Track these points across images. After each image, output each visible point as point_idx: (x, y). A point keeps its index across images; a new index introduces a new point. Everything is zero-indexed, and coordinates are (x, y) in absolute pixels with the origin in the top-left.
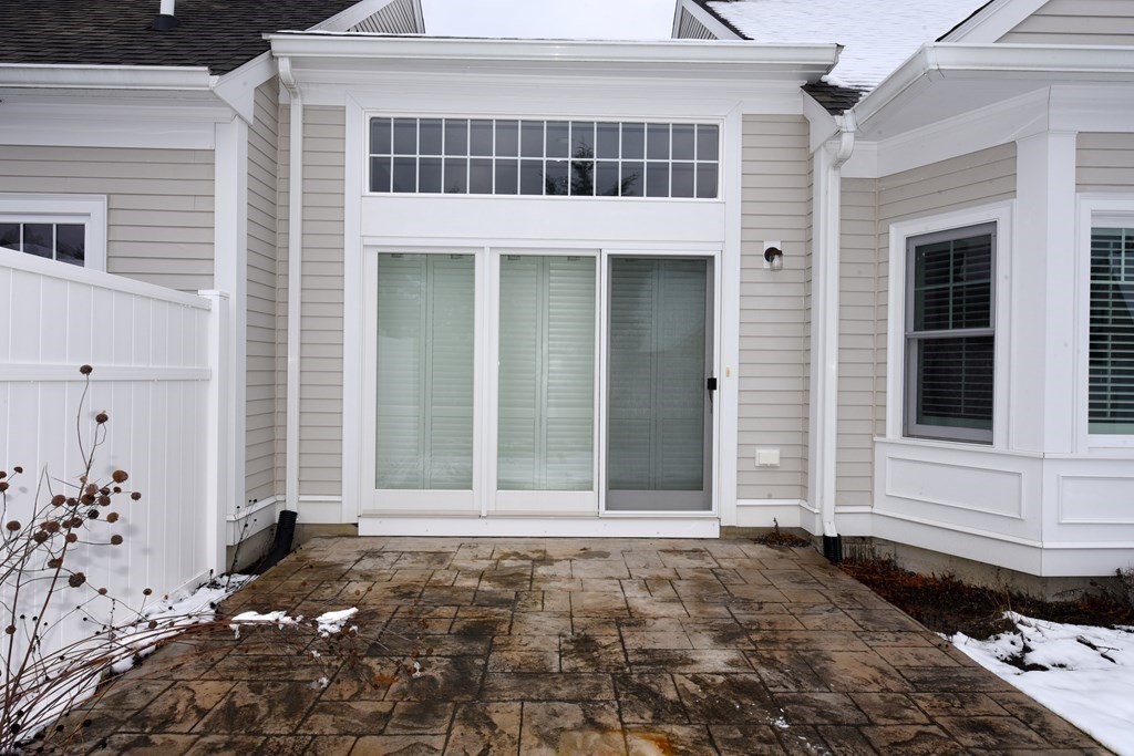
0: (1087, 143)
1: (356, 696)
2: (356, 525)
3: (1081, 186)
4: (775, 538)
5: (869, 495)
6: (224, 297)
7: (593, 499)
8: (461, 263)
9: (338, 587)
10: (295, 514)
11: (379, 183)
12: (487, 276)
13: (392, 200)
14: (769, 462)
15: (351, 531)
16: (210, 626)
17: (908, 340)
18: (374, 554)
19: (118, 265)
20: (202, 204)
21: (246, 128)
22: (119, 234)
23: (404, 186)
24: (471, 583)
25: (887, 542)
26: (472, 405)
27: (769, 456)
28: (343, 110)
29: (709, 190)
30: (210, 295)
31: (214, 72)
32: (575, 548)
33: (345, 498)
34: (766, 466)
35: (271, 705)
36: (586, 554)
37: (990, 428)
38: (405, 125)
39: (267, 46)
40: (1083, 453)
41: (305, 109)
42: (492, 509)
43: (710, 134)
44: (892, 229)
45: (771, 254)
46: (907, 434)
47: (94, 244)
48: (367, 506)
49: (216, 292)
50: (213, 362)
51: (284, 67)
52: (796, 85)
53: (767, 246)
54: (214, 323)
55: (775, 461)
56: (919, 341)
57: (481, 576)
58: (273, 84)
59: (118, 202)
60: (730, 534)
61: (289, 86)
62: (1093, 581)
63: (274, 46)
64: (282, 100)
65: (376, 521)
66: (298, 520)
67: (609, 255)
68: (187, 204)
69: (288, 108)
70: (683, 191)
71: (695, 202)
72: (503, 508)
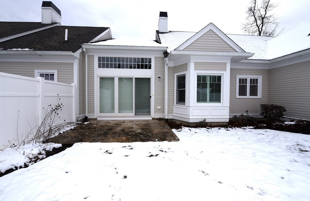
0: (196, 63)
1: (91, 135)
2: (97, 118)
3: (195, 69)
4: (160, 119)
5: (172, 113)
6: (75, 85)
7: (133, 114)
8: (112, 79)
9: (92, 125)
10: (87, 117)
11: (99, 67)
12: (116, 81)
13: (102, 69)
14: (159, 108)
15: (96, 119)
16: (73, 129)
17: (177, 90)
18: (99, 122)
19: (59, 80)
20: (72, 71)
21: (78, 59)
22: (59, 75)
23: (103, 67)
24: (111, 125)
25: (175, 119)
26: (114, 100)
27: (159, 107)
28: (94, 56)
29: (150, 68)
30: (73, 84)
31: (73, 52)
32: (130, 121)
33: (95, 114)
34: (158, 109)
35: (80, 135)
36: (131, 122)
37: (185, 102)
38: (103, 58)
39: (81, 47)
40: (195, 106)
41: (88, 55)
42: (117, 116)
43: (150, 59)
44: (175, 74)
45: (159, 77)
46: (177, 104)
47: (56, 77)
48: (98, 115)
49: (74, 84)
50: (74, 94)
51: (84, 50)
52: (163, 52)
53: (159, 76)
54: (74, 89)
55: (160, 108)
56: (179, 90)
57: (113, 124)
58: (83, 52)
59: (59, 70)
60: (153, 119)
61: (85, 52)
62: (196, 123)
63: (82, 47)
64: (84, 54)
65: (100, 118)
66: (88, 118)
67: (135, 78)
68: (69, 71)
69: (85, 55)
70: (146, 68)
71: (148, 70)
72: (119, 116)
